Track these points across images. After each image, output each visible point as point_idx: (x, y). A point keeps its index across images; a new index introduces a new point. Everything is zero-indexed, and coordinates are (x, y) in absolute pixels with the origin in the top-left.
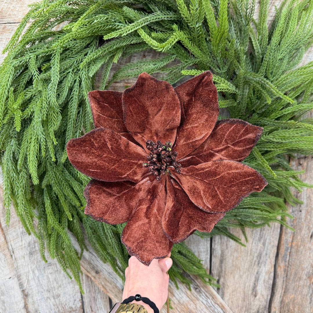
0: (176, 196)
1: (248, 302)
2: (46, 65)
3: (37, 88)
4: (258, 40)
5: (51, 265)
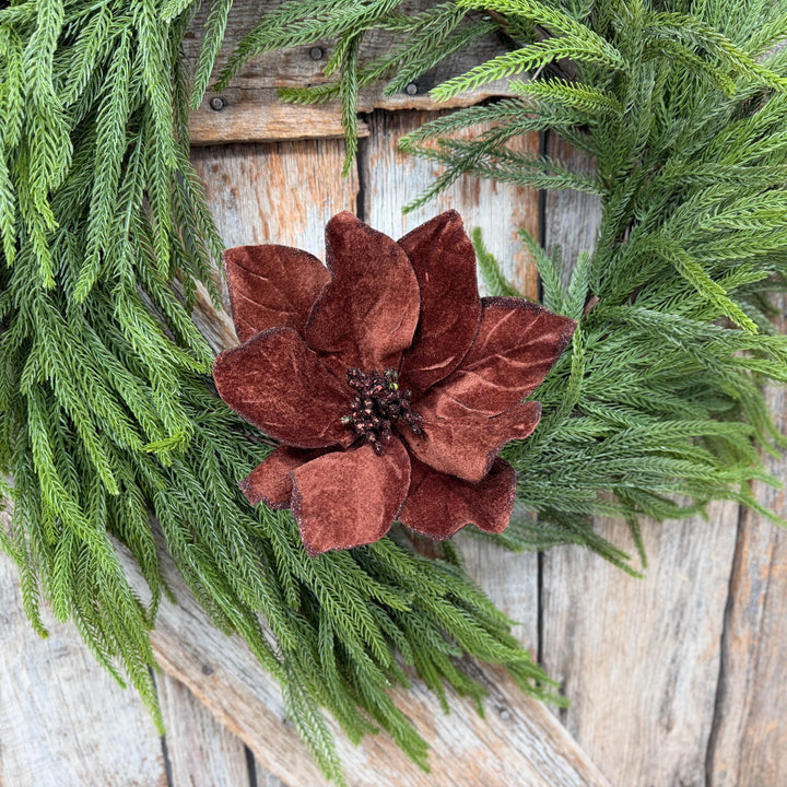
1: (647, 747)
5: (66, 655)
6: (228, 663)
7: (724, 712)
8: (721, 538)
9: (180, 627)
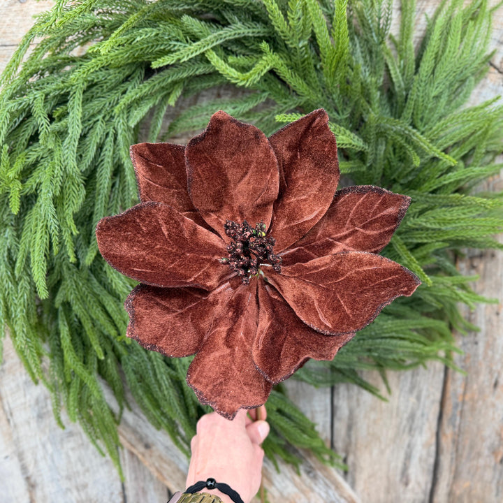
0: (274, 311)
2: (60, 110)
3: (47, 146)
4: (400, 67)
5: (71, 436)
9: (133, 423)
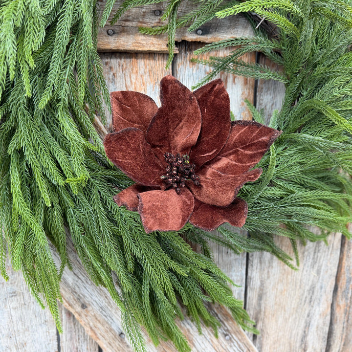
5: (15, 296)
6: (94, 303)
7: (332, 344)
8: (332, 255)
9: (72, 284)
